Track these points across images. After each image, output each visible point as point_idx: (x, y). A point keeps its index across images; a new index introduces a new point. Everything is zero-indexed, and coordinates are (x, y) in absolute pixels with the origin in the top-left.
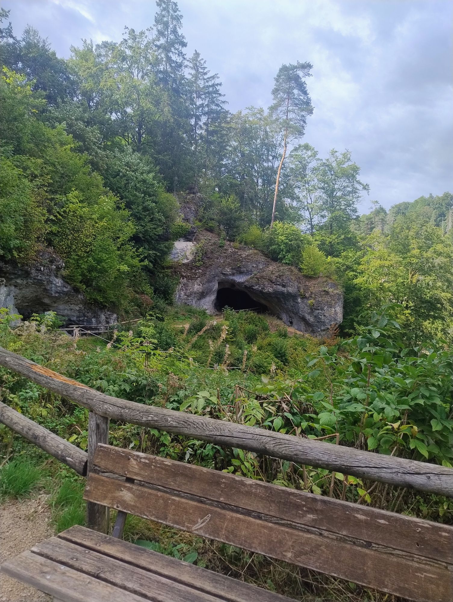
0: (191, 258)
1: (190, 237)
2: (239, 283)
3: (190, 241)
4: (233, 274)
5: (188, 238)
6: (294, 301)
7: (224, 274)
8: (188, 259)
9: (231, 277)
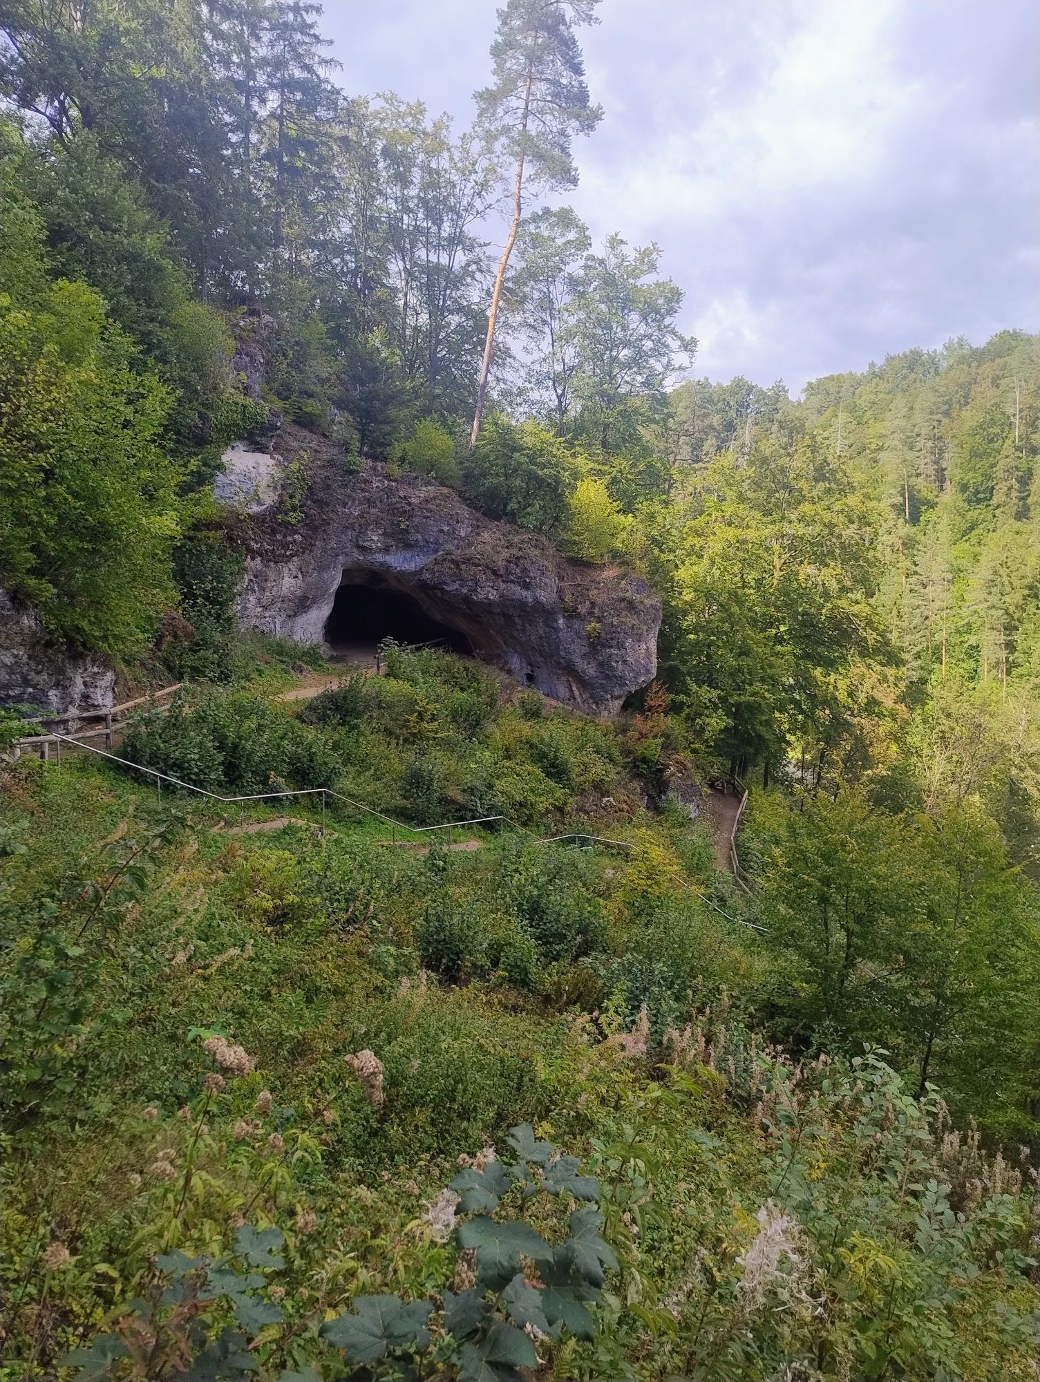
0: (269, 498)
1: (263, 440)
2: (402, 573)
3: (263, 452)
4: (386, 550)
5: (257, 443)
6: (548, 626)
7: (362, 549)
8: (260, 503)
9: (380, 558)
